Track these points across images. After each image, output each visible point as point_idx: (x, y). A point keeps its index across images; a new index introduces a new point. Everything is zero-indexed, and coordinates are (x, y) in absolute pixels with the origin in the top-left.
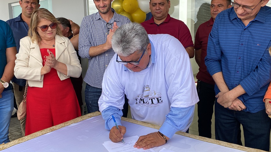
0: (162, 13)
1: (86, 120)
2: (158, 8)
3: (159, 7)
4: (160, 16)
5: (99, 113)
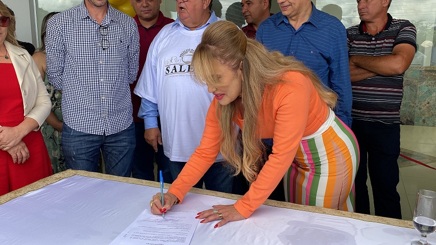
0: (152, 12)
1: (52, 184)
2: (145, 5)
3: (147, 4)
4: (149, 17)
5: (73, 172)
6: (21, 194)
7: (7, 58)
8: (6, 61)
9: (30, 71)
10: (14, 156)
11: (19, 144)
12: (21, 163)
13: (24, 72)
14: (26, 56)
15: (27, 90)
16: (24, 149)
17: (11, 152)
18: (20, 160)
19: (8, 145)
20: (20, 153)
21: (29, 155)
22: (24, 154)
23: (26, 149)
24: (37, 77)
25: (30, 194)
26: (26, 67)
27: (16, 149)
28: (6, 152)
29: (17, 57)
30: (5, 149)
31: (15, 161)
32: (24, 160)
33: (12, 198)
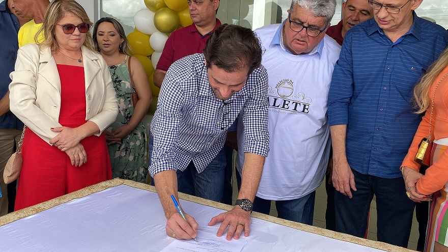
0: (199, 16)
3: (194, 7)
4: (196, 21)
5: (121, 181)
6: (65, 201)
7: (80, 61)
8: (78, 64)
9: (100, 76)
10: (71, 157)
11: (77, 145)
12: (78, 166)
13: (93, 77)
14: (100, 61)
15: (92, 95)
16: (82, 152)
17: (69, 153)
18: (77, 162)
19: (66, 146)
20: (78, 155)
21: (86, 158)
22: (81, 157)
23: (84, 152)
24: (107, 83)
25: (73, 202)
26: (96, 72)
27: (73, 150)
28: (64, 153)
29: (90, 61)
30: (63, 150)
31: (72, 162)
32: (81, 163)
33: (56, 205)
